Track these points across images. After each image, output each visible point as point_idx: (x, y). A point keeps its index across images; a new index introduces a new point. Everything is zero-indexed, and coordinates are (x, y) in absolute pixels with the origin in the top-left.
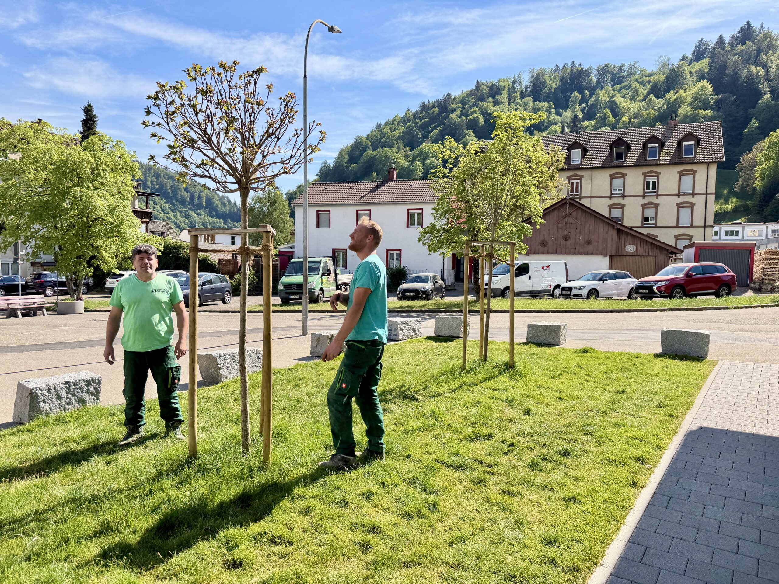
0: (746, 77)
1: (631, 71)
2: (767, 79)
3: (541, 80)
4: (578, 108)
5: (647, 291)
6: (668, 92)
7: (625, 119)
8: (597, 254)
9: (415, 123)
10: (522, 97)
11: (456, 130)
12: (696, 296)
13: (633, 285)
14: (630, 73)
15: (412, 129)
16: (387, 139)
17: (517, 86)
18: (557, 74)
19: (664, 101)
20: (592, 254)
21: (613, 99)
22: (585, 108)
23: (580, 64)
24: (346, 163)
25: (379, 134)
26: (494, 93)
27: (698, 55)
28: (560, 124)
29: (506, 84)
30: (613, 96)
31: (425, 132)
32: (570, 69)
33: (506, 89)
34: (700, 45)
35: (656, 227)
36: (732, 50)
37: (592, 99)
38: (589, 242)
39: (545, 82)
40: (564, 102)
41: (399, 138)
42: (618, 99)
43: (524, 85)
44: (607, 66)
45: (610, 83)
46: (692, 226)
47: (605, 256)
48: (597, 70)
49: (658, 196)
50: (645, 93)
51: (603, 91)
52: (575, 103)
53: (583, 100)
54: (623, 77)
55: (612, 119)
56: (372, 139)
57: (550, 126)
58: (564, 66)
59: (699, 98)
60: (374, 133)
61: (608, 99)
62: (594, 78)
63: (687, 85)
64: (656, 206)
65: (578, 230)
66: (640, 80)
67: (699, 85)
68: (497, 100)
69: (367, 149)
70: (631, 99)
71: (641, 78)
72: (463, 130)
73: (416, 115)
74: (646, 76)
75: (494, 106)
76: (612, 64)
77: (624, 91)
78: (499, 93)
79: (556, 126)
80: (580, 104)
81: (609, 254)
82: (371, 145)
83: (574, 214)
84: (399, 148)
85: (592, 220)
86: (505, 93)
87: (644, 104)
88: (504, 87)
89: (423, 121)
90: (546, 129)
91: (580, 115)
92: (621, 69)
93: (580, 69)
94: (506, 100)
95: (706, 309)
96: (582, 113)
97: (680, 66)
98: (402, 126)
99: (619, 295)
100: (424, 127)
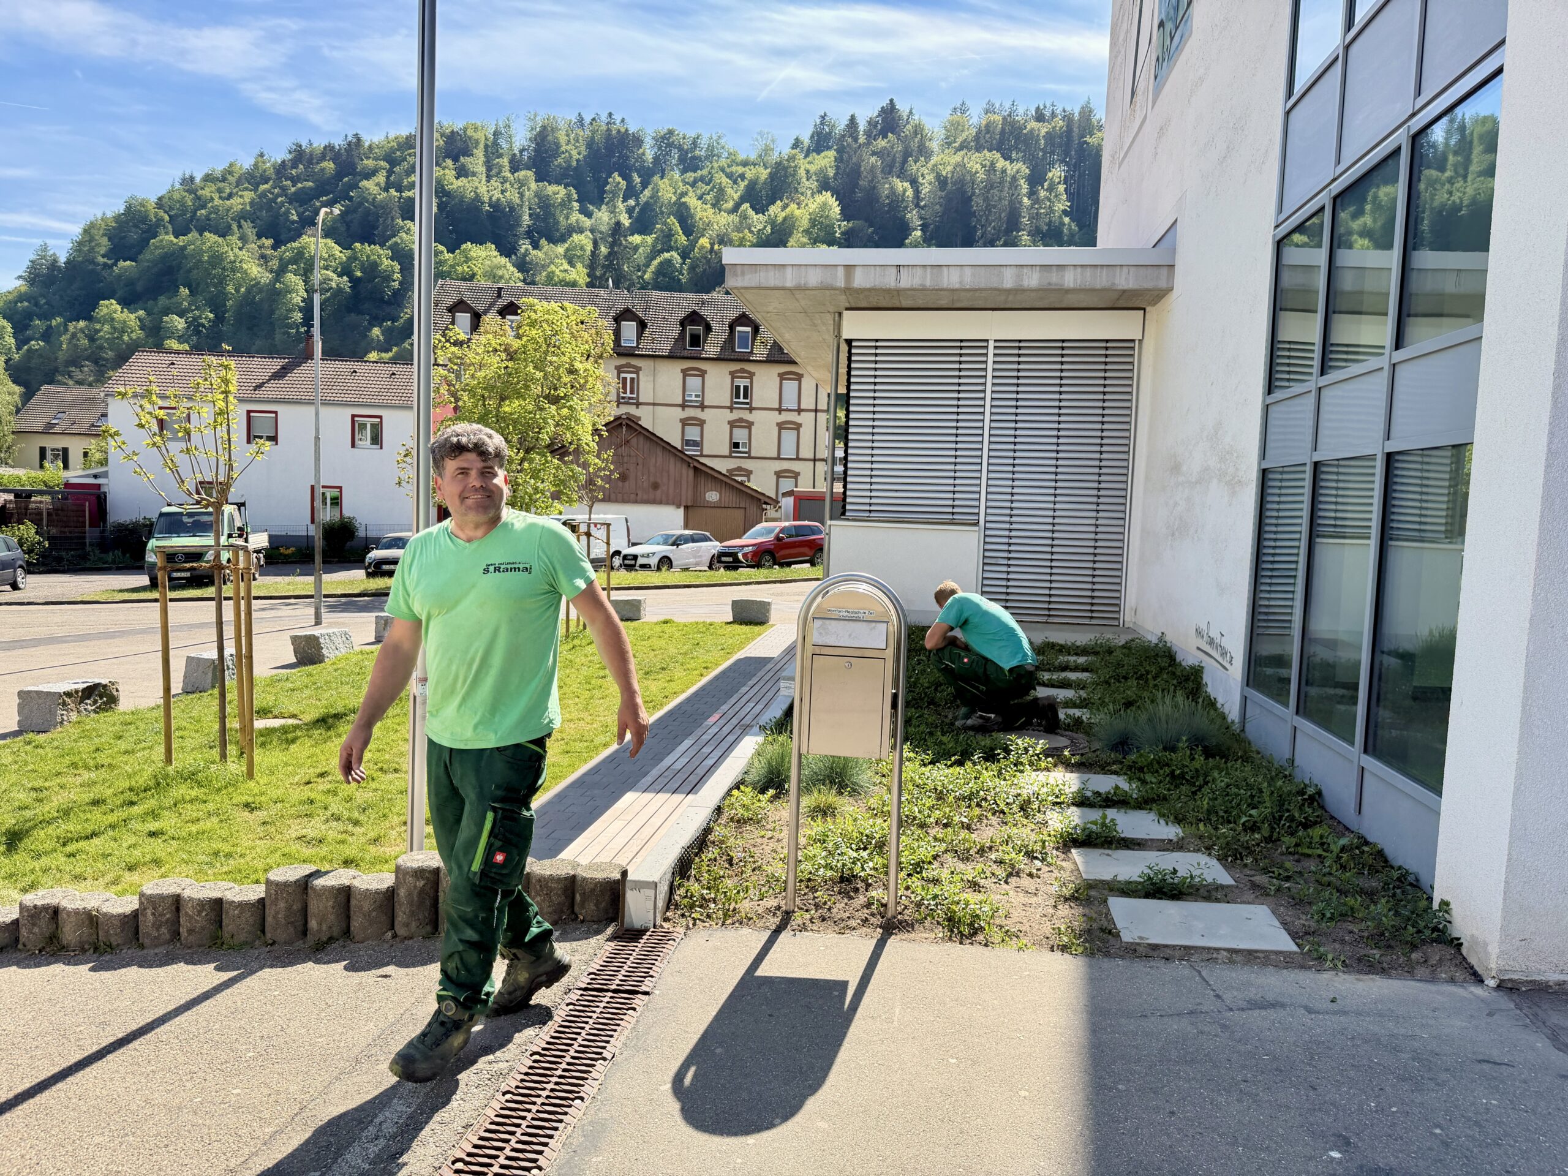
0: (888, 197)
1: (712, 151)
2: (917, 205)
3: (550, 138)
4: (621, 206)
5: (731, 559)
6: (773, 203)
7: (704, 242)
8: (668, 503)
9: (280, 188)
10: (515, 168)
11: (378, 217)
12: (789, 564)
13: (714, 551)
14: (711, 154)
15: (274, 200)
16: (211, 213)
17: (502, 142)
18: (582, 133)
19: (766, 218)
20: (660, 503)
21: (683, 200)
22: (634, 208)
23: (623, 121)
24: (103, 256)
25: (189, 200)
26: (456, 151)
27: (820, 141)
28: (589, 233)
29: (480, 136)
30: (684, 194)
31: (306, 210)
32: (604, 128)
33: (482, 146)
34: (822, 123)
35: (750, 457)
36: (868, 144)
37: (647, 193)
38: (656, 486)
39: (558, 145)
40: (596, 191)
41: (242, 216)
42: (691, 200)
43: (518, 144)
44: (671, 132)
45: (677, 165)
46: (798, 459)
47: (678, 507)
48: (653, 138)
49: (751, 409)
50: (736, 196)
51: (665, 180)
52: (615, 195)
53: (631, 192)
54: (699, 158)
55: (682, 239)
56: (171, 208)
57: (571, 236)
58: (594, 119)
59: (821, 223)
60: (176, 196)
61: (674, 199)
62: (649, 152)
63: (802, 194)
64: (749, 425)
65: (640, 467)
66: (728, 170)
67: (820, 199)
68: (463, 165)
69: (162, 230)
70: (714, 206)
71: (729, 166)
72: (393, 219)
73: (281, 169)
74: (737, 165)
75: (457, 178)
76: (680, 131)
77: (703, 187)
78: (467, 153)
79: (582, 237)
80: (625, 200)
81: (684, 504)
82: (170, 222)
83: (634, 441)
84: (243, 238)
85: (659, 452)
86: (479, 153)
87: (734, 218)
88: (477, 142)
89: (299, 185)
90: (562, 239)
91: (626, 222)
92: (695, 143)
93: (623, 130)
94: (481, 169)
95: (795, 581)
96: (630, 218)
97: (792, 158)
98: (246, 189)
99: (697, 564)
100: (303, 199)
